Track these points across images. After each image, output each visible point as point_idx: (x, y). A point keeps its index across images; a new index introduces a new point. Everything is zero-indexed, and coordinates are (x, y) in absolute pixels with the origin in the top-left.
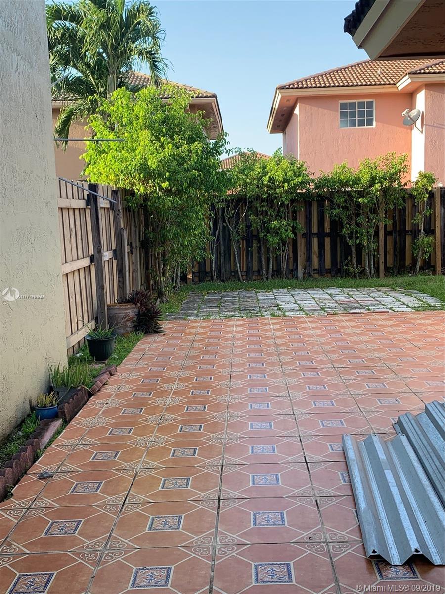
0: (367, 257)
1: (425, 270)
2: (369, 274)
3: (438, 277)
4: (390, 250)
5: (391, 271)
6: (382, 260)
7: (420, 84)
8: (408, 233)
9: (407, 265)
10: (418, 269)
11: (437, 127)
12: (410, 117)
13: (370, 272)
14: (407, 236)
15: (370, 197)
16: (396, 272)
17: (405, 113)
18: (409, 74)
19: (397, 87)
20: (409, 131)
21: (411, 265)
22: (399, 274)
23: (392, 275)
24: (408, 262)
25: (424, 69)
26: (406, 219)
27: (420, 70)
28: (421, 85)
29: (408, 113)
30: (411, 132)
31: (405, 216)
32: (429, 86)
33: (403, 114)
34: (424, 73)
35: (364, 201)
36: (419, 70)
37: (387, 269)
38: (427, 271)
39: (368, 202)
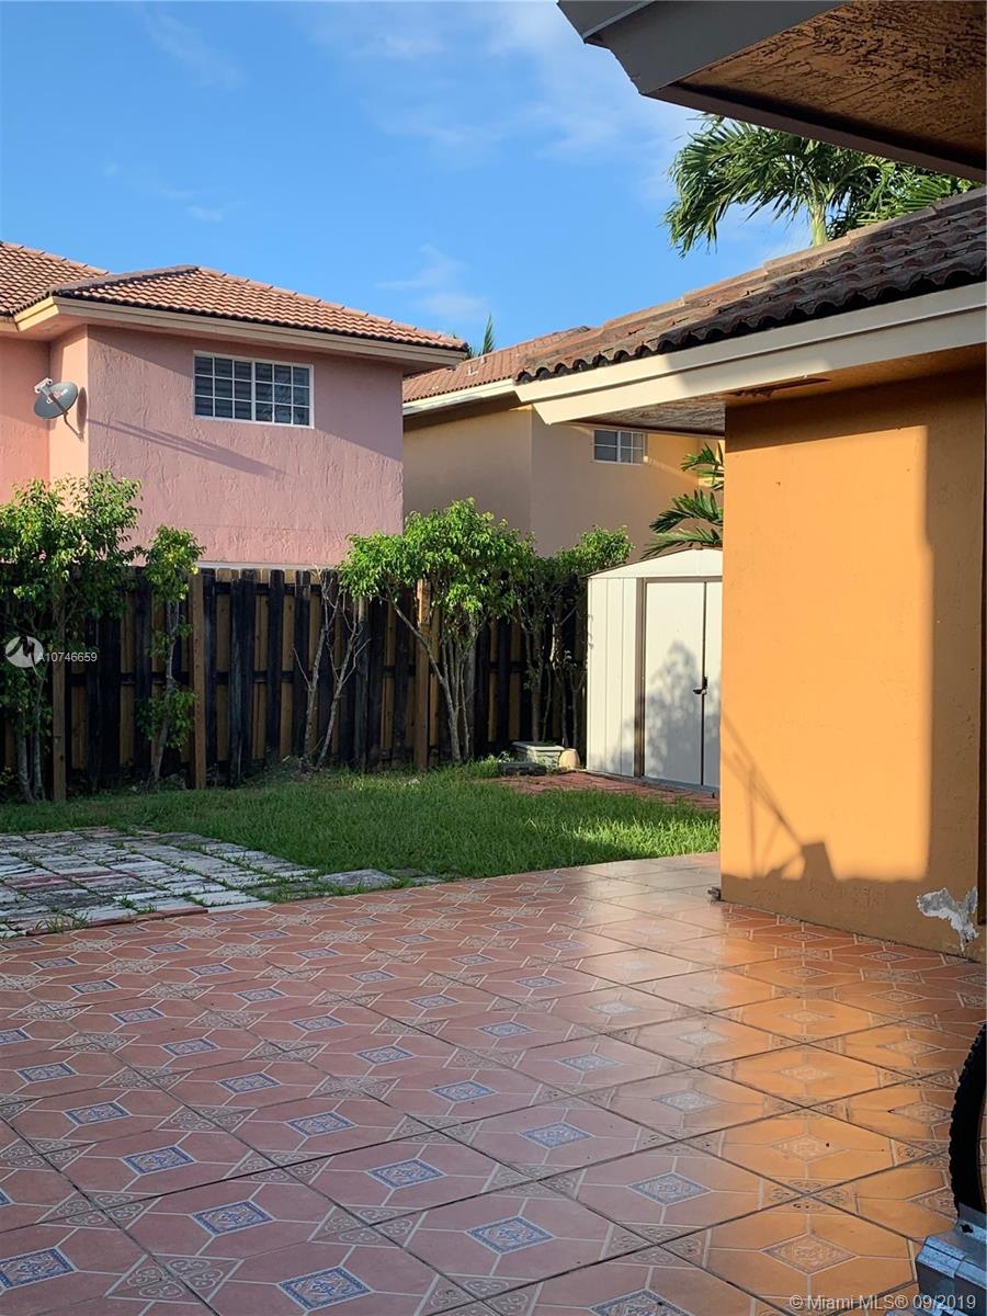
0: (25, 744)
1: (168, 775)
2: (27, 789)
3: (200, 792)
4: (79, 725)
5: (84, 781)
6: (59, 751)
7: (79, 322)
8: (126, 680)
9: (121, 762)
10: (157, 774)
11: (116, 429)
12: (53, 398)
13: (32, 785)
14: (122, 689)
15: (43, 582)
16: (95, 782)
17: (42, 385)
18: (55, 294)
19: (16, 324)
20: (43, 431)
21: (131, 764)
22: (103, 787)
23: (87, 792)
24: (125, 754)
25: (87, 290)
26: (119, 646)
27: (80, 289)
28: (78, 327)
29: (48, 386)
30: (48, 435)
31: (119, 638)
32: (98, 331)
33: (36, 388)
34: (91, 299)
35: (27, 593)
36: (77, 290)
37: (71, 774)
38: (173, 776)
39: (38, 596)
